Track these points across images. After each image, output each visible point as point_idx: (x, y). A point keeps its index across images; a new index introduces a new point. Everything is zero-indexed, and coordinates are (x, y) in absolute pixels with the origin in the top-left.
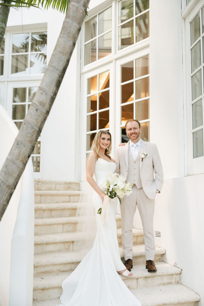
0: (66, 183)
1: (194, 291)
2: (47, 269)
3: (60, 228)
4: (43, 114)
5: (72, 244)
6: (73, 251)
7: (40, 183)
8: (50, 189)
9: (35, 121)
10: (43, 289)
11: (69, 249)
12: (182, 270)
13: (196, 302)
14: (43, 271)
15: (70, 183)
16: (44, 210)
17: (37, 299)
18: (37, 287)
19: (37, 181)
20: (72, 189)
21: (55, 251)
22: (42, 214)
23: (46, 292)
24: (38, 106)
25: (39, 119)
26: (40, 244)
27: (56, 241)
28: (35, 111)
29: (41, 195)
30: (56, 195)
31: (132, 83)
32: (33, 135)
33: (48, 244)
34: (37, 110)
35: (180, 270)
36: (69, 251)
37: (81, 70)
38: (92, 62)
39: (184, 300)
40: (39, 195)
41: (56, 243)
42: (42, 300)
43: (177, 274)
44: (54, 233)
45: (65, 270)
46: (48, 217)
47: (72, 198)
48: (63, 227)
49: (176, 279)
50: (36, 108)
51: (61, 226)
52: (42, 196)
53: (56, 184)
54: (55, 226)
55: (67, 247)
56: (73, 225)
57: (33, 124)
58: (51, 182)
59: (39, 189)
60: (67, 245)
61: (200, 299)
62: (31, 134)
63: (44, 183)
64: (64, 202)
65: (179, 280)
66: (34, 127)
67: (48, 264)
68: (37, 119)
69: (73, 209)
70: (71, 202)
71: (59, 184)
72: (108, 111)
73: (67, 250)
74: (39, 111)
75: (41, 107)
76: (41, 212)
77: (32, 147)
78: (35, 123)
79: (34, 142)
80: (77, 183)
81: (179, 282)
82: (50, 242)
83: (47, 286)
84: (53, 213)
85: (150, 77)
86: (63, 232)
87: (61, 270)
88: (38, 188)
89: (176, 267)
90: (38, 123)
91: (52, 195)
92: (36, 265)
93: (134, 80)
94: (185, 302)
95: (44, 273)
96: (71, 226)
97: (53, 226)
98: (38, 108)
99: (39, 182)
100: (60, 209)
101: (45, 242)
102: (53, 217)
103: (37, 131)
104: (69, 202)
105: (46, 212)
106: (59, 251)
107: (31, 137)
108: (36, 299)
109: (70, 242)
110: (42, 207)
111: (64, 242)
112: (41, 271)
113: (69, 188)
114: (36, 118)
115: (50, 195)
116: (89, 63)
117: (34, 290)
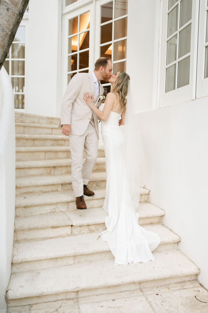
0: (48, 118)
1: (160, 208)
2: (30, 190)
3: (42, 155)
4: (15, 15)
5: (53, 169)
6: (55, 175)
7: (24, 116)
8: (34, 123)
9: (6, 23)
10: (26, 207)
11: (50, 173)
12: (150, 191)
13: (162, 216)
14: (26, 191)
15: (52, 118)
16: (27, 139)
17: (20, 216)
18: (20, 205)
19: (21, 114)
20: (54, 124)
21: (38, 175)
22: (25, 142)
23: (28, 209)
24: (10, 5)
25: (11, 20)
26: (23, 168)
27: (38, 166)
28: (6, 11)
29: (24, 127)
30: (39, 127)
31: (111, 23)
32: (4, 39)
33: (30, 168)
34: (8, 10)
35: (149, 191)
36: (50, 175)
37: (62, 11)
38: (73, 3)
39: (151, 215)
40: (23, 126)
41: (38, 168)
42: (25, 217)
43: (146, 194)
44: (37, 160)
45: (47, 191)
46: (31, 146)
47: (54, 130)
48: (45, 155)
49: (144, 198)
50: (7, 7)
51: (44, 153)
52: (26, 127)
53: (39, 119)
54: (38, 154)
55: (49, 172)
56: (54, 153)
57: (4, 26)
58: (34, 116)
59: (23, 121)
60: (48, 170)
61: (165, 214)
62: (2, 37)
63: (28, 117)
64: (46, 134)
65: (147, 199)
66: (6, 30)
67: (30, 185)
68: (9, 21)
69: (55, 140)
70: (53, 135)
71: (42, 119)
72: (88, 51)
73: (49, 174)
74: (10, 11)
75: (13, 6)
76: (24, 141)
77: (4, 53)
78: (6, 25)
79: (6, 47)
80: (58, 119)
81: (147, 201)
82: (32, 167)
83: (29, 204)
84: (36, 142)
85: (128, 17)
86: (45, 159)
87: (43, 192)
88: (21, 121)
89: (145, 189)
90: (10, 26)
91: (35, 127)
92: (19, 186)
93: (113, 21)
94: (153, 216)
95: (27, 193)
96: (52, 153)
97: (36, 153)
98: (10, 7)
99: (22, 115)
100: (42, 139)
101: (28, 167)
102: (36, 146)
103: (9, 35)
104: (51, 134)
105: (29, 141)
106: (41, 175)
107: (2, 42)
108: (18, 215)
109: (52, 167)
110: (25, 137)
111: (46, 167)
112: (24, 191)
113: (51, 123)
114: (8, 19)
115: (33, 127)
116: (71, 4)
117: (16, 208)
